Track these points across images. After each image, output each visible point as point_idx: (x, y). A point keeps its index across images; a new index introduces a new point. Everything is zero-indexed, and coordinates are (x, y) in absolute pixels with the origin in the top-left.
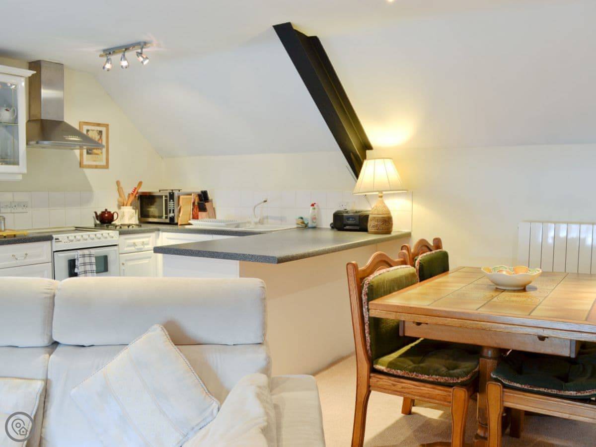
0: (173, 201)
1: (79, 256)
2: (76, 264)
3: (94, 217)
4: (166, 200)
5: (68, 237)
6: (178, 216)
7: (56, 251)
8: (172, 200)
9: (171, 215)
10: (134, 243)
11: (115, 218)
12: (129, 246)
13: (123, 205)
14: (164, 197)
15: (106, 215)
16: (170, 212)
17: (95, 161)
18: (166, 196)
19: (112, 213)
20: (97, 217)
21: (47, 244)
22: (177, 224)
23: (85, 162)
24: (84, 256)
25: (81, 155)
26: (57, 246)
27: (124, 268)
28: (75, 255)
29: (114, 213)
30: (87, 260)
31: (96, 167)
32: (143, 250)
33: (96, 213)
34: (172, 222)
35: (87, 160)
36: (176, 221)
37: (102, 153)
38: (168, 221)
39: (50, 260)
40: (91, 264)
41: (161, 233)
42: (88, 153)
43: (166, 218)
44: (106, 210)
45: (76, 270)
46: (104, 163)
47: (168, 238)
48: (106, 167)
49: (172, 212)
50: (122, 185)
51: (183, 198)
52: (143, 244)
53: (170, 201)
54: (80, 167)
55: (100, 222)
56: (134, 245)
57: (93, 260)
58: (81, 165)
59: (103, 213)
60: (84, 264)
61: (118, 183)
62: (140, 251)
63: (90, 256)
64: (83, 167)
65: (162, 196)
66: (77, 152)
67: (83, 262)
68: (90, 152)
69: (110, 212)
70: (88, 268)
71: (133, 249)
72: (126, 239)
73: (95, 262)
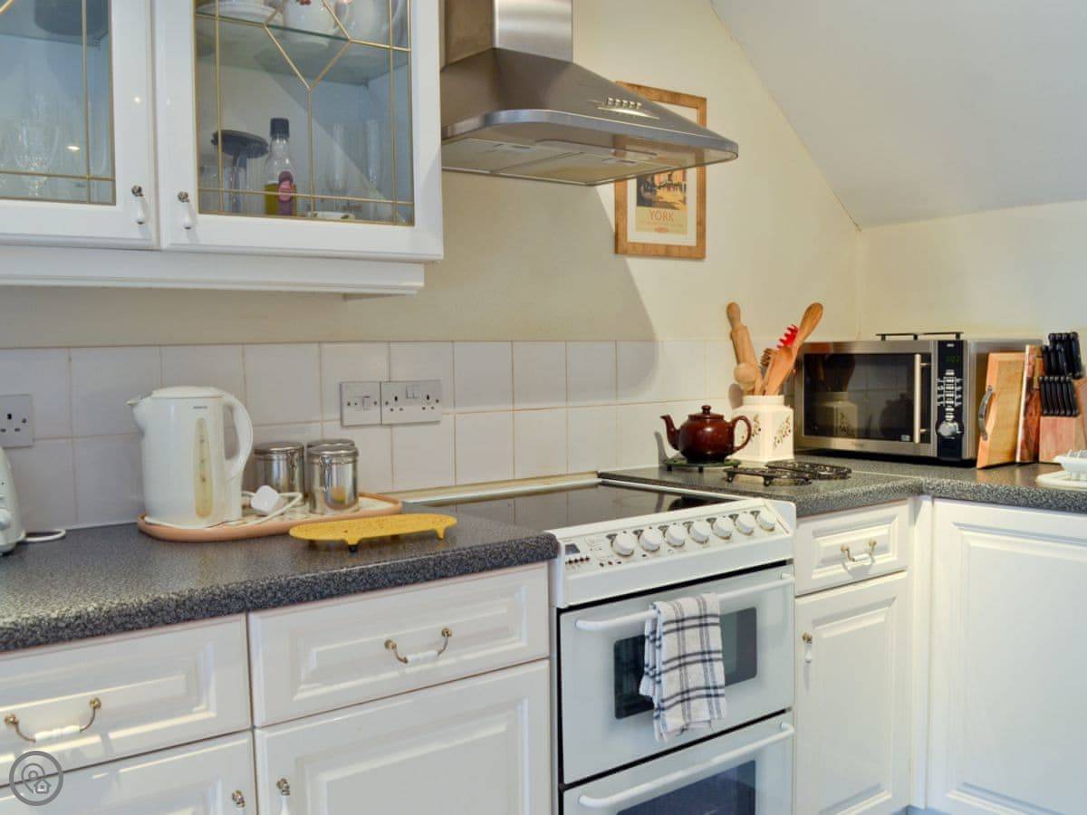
0: (959, 374)
1: (661, 629)
2: (648, 658)
3: (658, 436)
4: (926, 372)
5: (611, 537)
6: (980, 432)
7: (571, 608)
8: (950, 373)
9: (948, 428)
10: (845, 550)
11: (737, 442)
12: (826, 562)
13: (752, 392)
14: (918, 357)
15: (709, 429)
16: (941, 419)
17: (660, 230)
18: (926, 358)
19: (728, 419)
20: (673, 435)
21: (530, 578)
22: (971, 463)
23: (634, 235)
24: (680, 624)
25: (620, 206)
26: (574, 584)
27: (809, 657)
28: (643, 624)
29: (735, 421)
30: (692, 641)
31: (667, 252)
32: (872, 572)
33: (667, 419)
34: (952, 455)
35: (639, 225)
36: (967, 455)
37: (684, 201)
38: (931, 450)
39: (544, 650)
40: (705, 657)
41: (926, 503)
42: (642, 201)
43: (925, 438)
44: (706, 409)
45: (646, 688)
46: (690, 239)
47: (962, 526)
48: (696, 253)
49: (950, 417)
50: (745, 319)
51: (1001, 363)
52: (873, 547)
53: (941, 375)
54: (616, 251)
55: (683, 453)
56: (846, 553)
57: (715, 638)
58: (619, 245)
59: (697, 421)
60: (682, 661)
61: (732, 312)
62: (861, 577)
63: (702, 621)
64: (625, 253)
65: (912, 356)
66: (606, 192)
67: (676, 654)
68: (647, 195)
69: (720, 418)
70: (696, 675)
71: (837, 572)
72: (817, 534)
73: (720, 647)
